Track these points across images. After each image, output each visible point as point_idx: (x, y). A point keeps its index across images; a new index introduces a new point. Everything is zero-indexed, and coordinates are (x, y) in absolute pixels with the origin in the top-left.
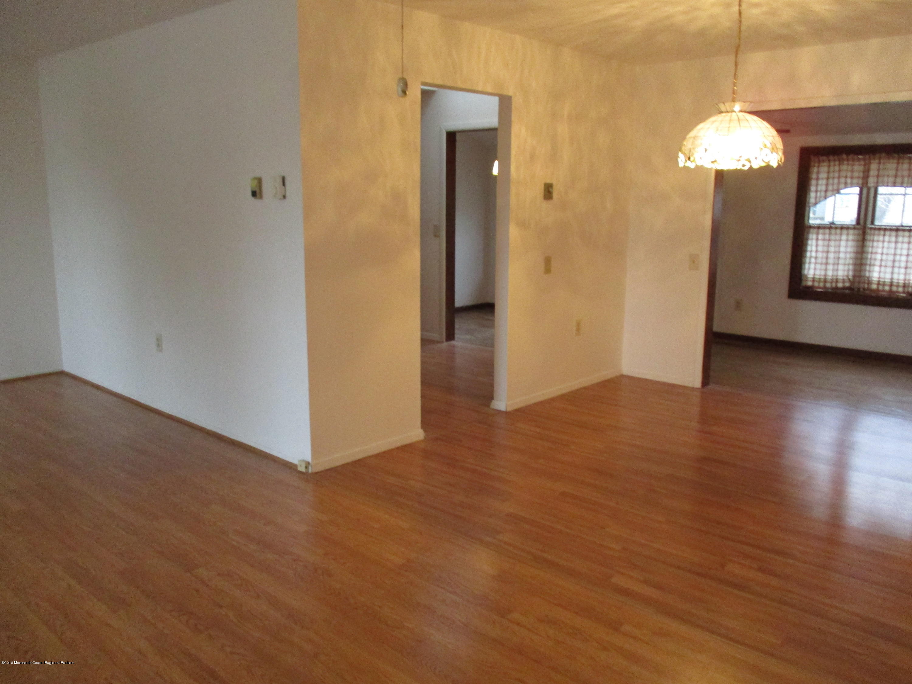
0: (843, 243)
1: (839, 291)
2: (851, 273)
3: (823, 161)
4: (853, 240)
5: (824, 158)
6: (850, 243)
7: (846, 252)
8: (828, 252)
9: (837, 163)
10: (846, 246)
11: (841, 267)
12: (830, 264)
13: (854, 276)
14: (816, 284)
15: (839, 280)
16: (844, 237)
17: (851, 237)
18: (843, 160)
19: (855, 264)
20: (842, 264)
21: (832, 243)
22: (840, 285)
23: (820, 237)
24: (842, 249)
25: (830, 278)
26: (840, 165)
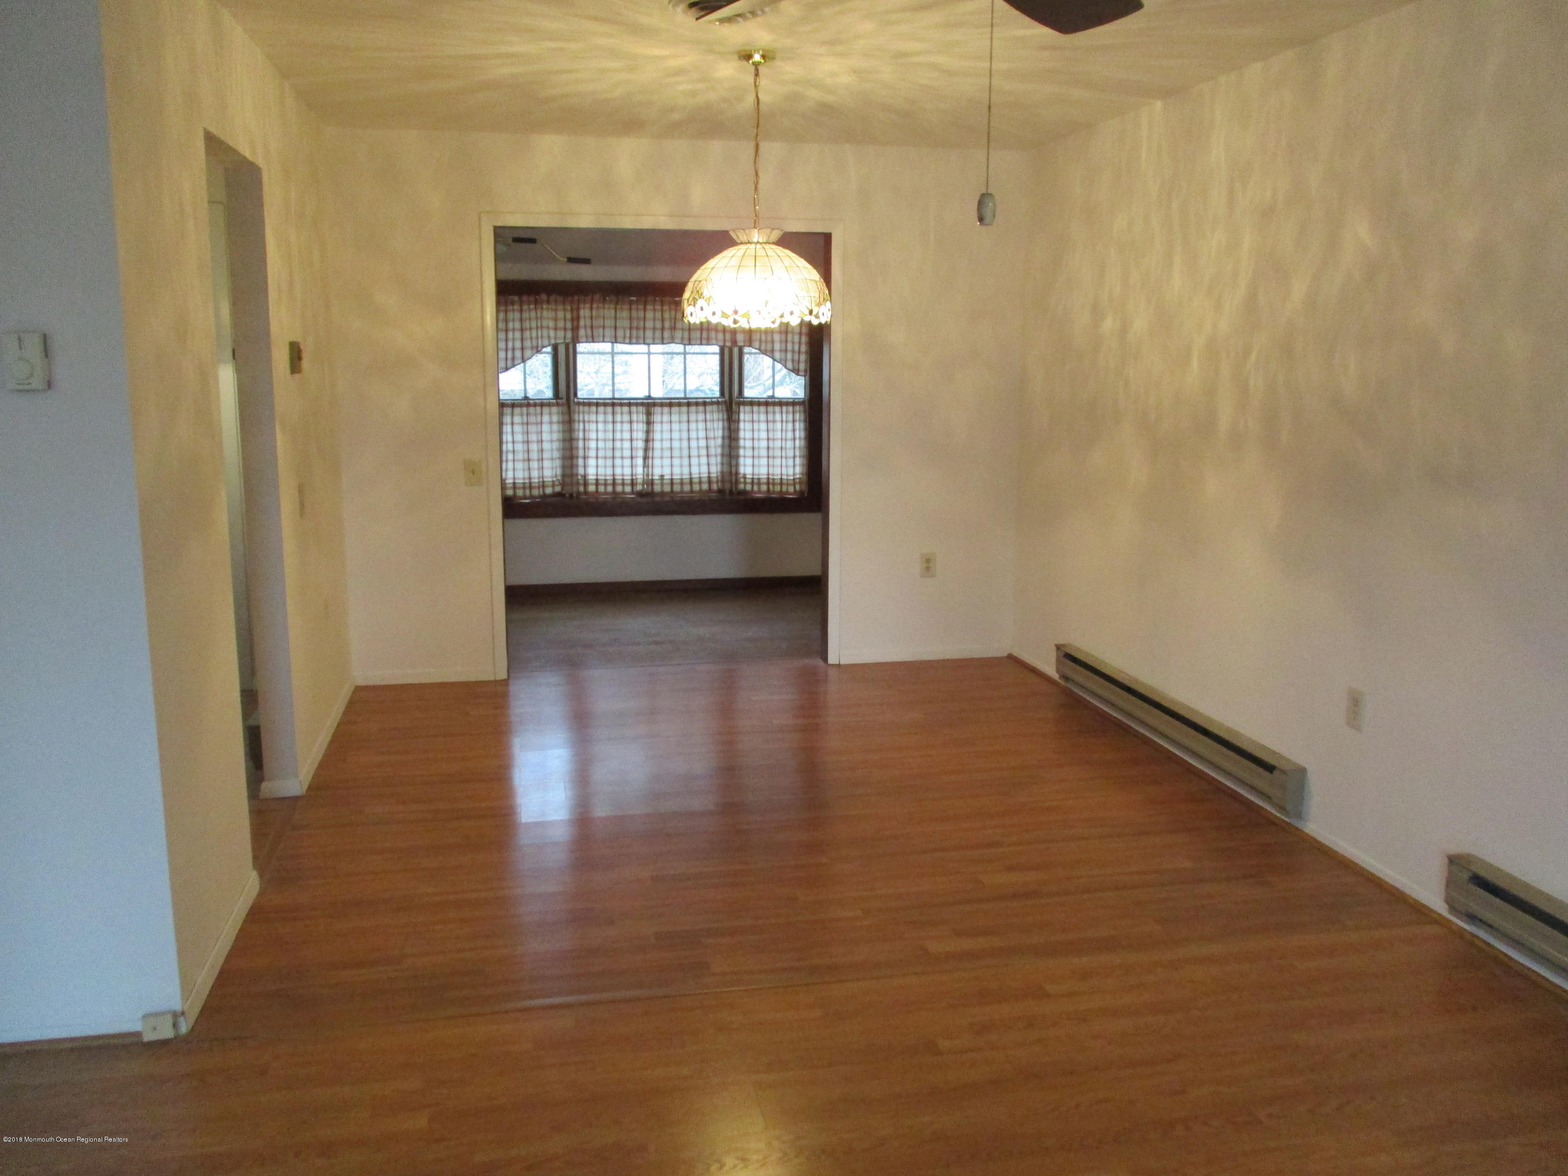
0: (546, 427)
1: (548, 500)
2: (559, 472)
3: (513, 303)
4: (559, 422)
5: (516, 298)
6: (555, 427)
7: (551, 441)
8: (528, 442)
9: (532, 306)
10: (551, 432)
11: (547, 464)
12: (533, 460)
13: (564, 476)
14: (520, 493)
15: (546, 484)
16: (546, 418)
17: (555, 418)
18: (542, 303)
19: (564, 458)
20: (548, 459)
21: (532, 428)
22: (549, 491)
23: (517, 419)
24: (546, 436)
25: (536, 481)
26: (536, 309)
